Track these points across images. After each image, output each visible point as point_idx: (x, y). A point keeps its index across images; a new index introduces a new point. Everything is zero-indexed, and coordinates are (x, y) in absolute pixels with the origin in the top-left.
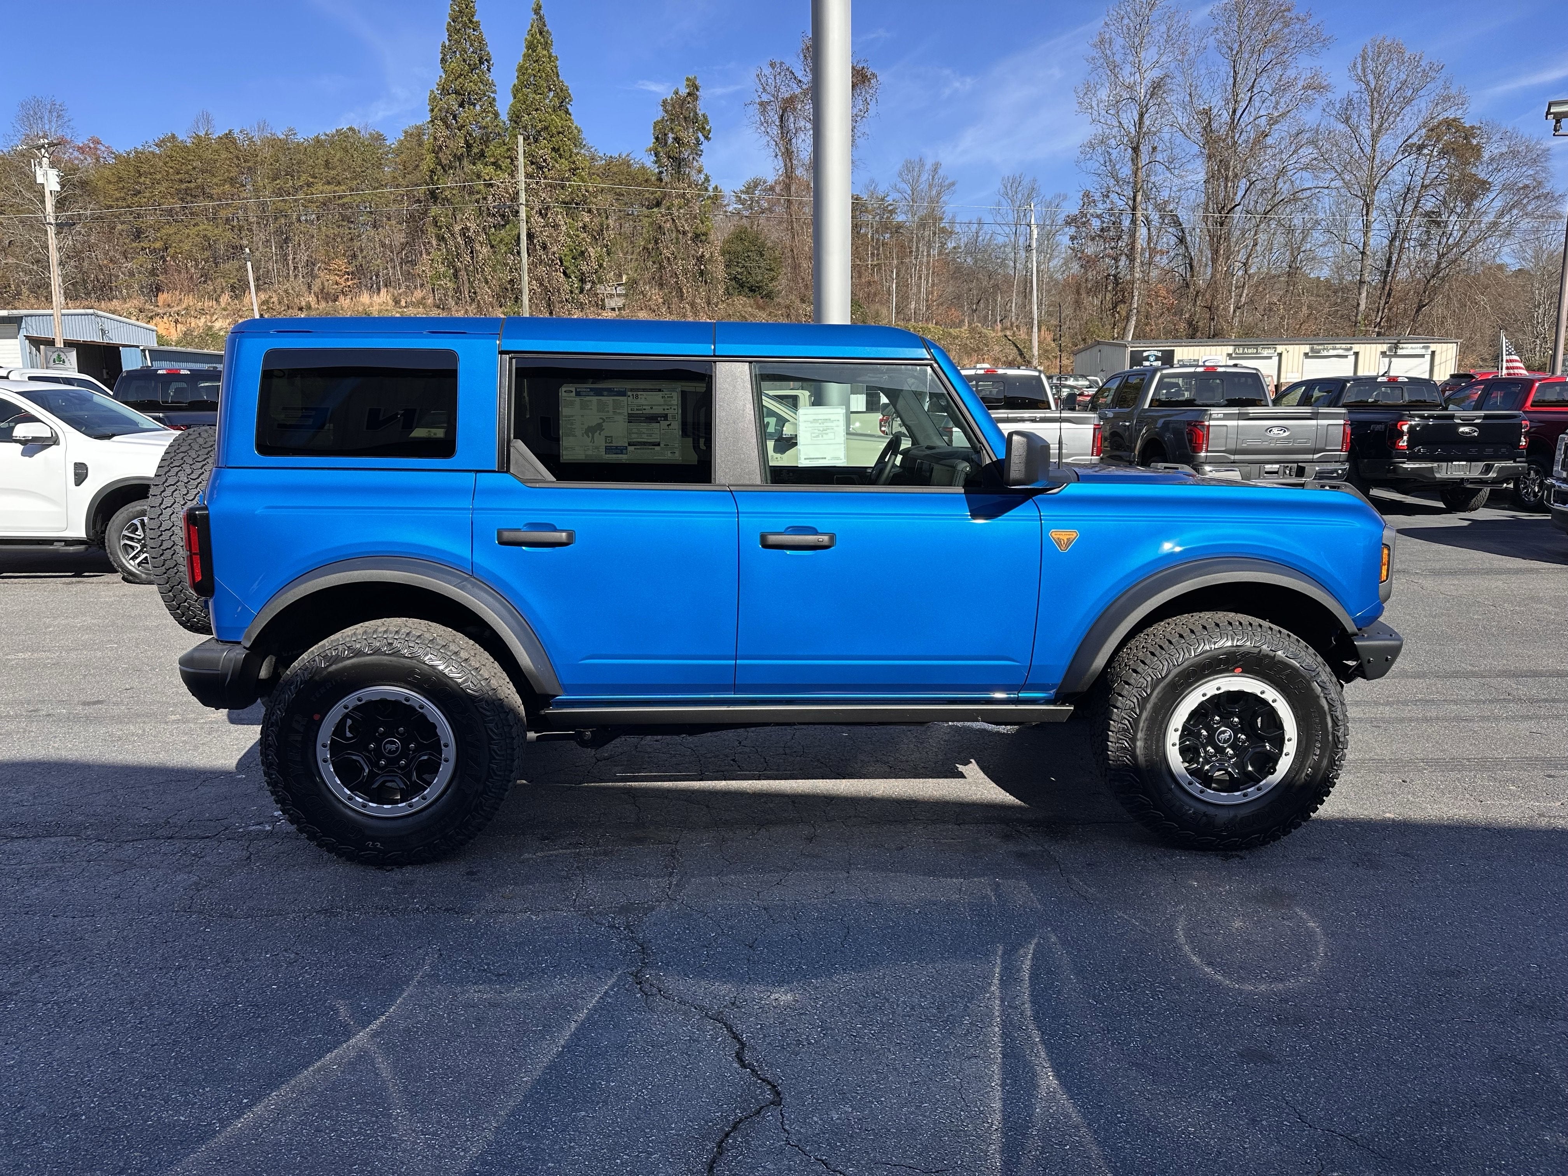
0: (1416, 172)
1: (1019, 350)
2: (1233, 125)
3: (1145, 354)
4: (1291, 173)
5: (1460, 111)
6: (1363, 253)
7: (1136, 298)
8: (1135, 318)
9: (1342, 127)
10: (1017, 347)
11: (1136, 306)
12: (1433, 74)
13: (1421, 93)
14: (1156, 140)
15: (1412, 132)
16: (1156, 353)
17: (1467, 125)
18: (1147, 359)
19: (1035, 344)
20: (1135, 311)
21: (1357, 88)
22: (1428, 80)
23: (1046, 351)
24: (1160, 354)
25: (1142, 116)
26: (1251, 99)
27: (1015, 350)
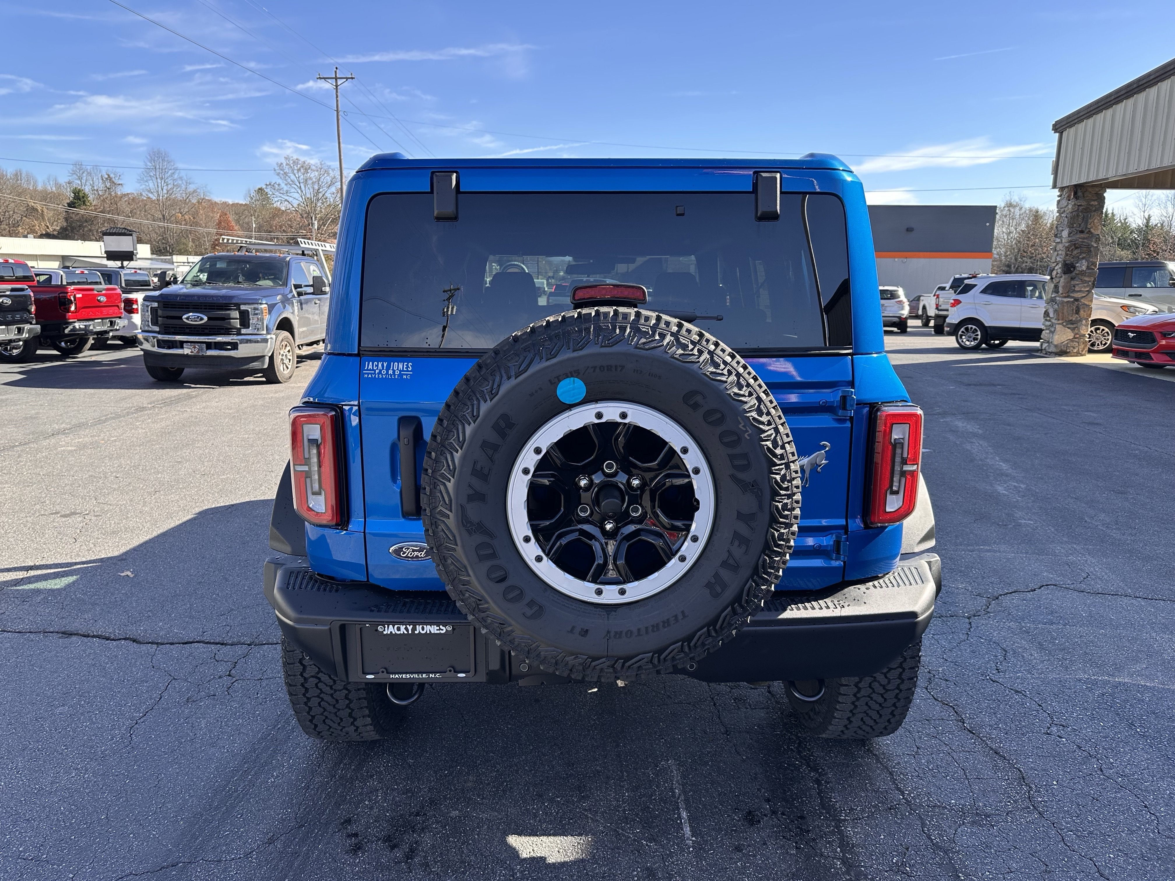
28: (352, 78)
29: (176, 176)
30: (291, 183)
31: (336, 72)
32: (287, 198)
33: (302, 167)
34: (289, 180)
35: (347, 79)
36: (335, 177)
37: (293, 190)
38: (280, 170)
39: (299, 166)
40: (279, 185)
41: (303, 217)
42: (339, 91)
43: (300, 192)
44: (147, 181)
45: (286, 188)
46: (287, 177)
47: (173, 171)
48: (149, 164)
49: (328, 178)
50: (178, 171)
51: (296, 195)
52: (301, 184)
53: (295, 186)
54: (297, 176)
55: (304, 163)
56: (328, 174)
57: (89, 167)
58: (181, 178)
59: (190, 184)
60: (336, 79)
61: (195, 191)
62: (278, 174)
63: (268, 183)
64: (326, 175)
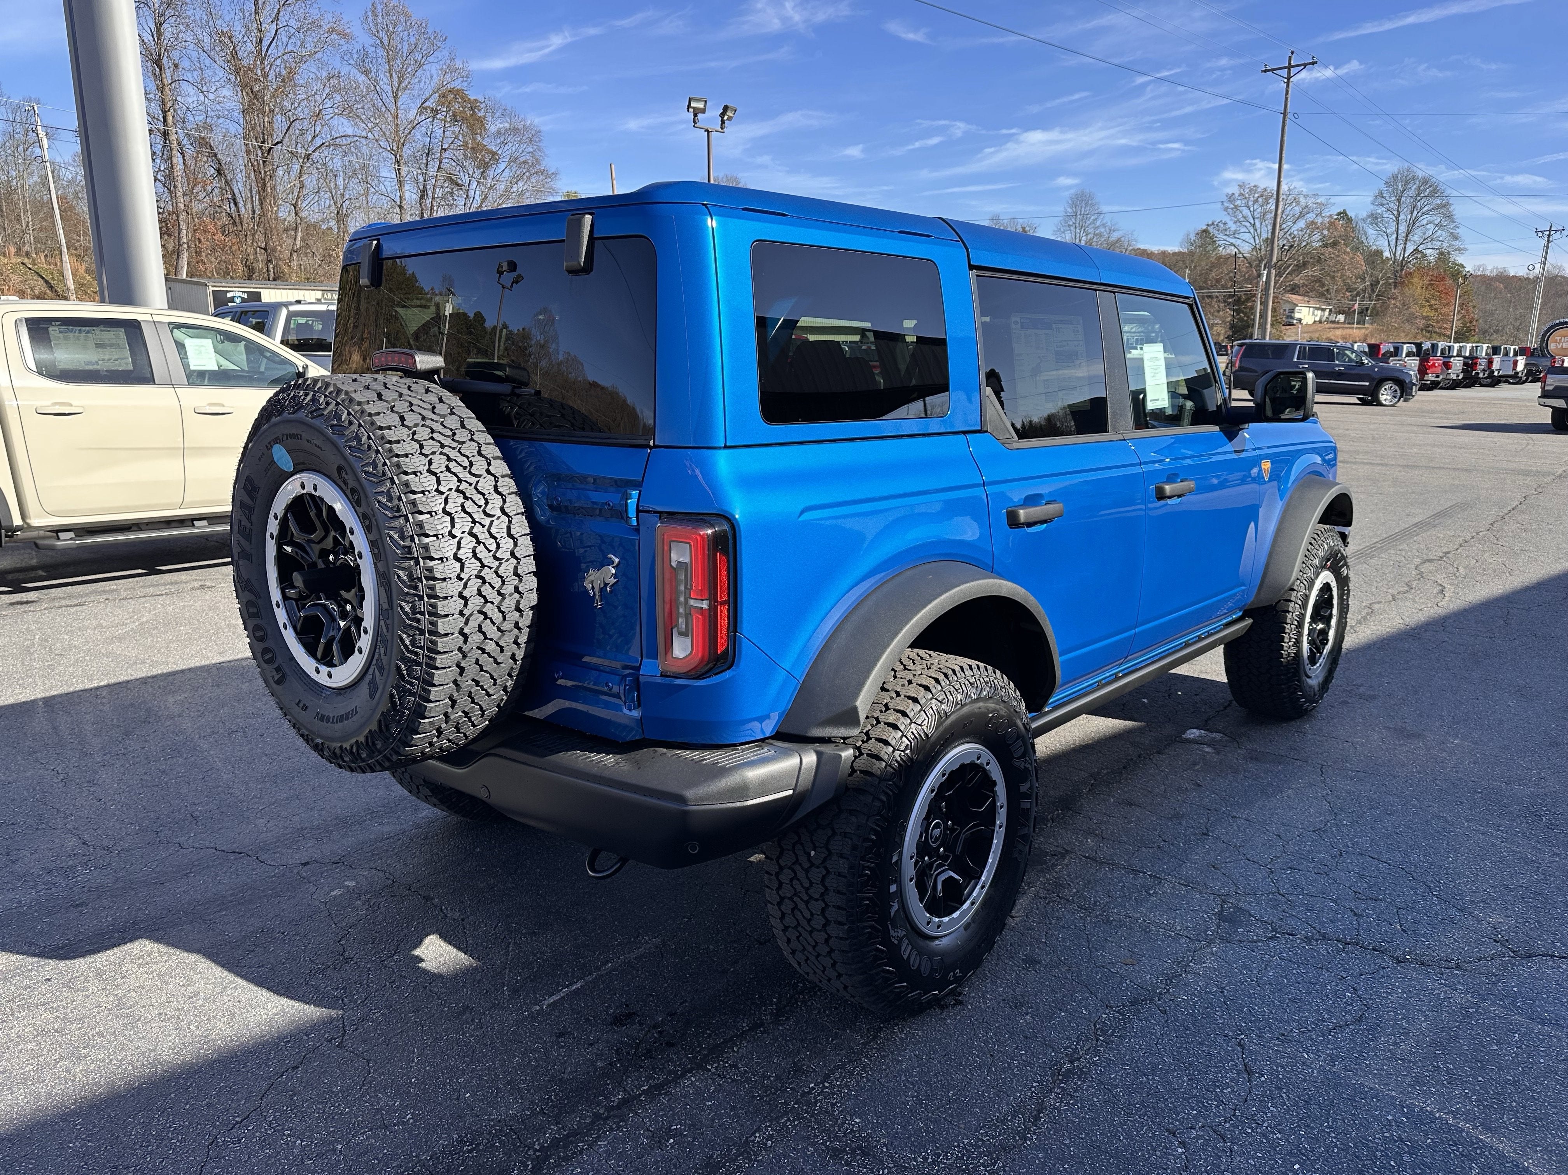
0: (433, 135)
1: (47, 282)
2: (261, 55)
3: (229, 295)
4: (328, 117)
5: (465, 84)
6: (401, 207)
7: (184, 231)
8: (186, 254)
9: (362, 78)
10: (43, 278)
11: (185, 241)
12: (439, 44)
13: (431, 59)
14: (176, 55)
15: (428, 95)
16: (241, 294)
17: (472, 98)
18: (232, 300)
19: (69, 275)
20: (185, 246)
21: (371, 42)
22: (435, 48)
23: (83, 285)
24: (245, 296)
25: (159, 25)
26: (277, 31)
27: (41, 281)
28: (1313, 63)
29: (1098, 223)
30: (1242, 219)
31: (1290, 58)
32: (1233, 241)
33: (1262, 196)
34: (1240, 216)
35: (1305, 65)
36: (1307, 206)
37: (1244, 230)
38: (1231, 204)
39: (1256, 195)
40: (1225, 224)
41: (1251, 266)
42: (1291, 85)
43: (1252, 231)
44: (1064, 233)
45: (1233, 227)
46: (1238, 212)
47: (1096, 216)
48: (1069, 210)
49: (1297, 208)
50: (1102, 216)
51: (1247, 237)
52: (1257, 221)
53: (1248, 224)
54: (1252, 209)
55: (1265, 190)
56: (1298, 203)
57: (1005, 221)
58: (1104, 225)
59: (1114, 231)
60: (1289, 67)
61: (1119, 240)
62: (1226, 209)
63: (1210, 223)
64: (1294, 204)
